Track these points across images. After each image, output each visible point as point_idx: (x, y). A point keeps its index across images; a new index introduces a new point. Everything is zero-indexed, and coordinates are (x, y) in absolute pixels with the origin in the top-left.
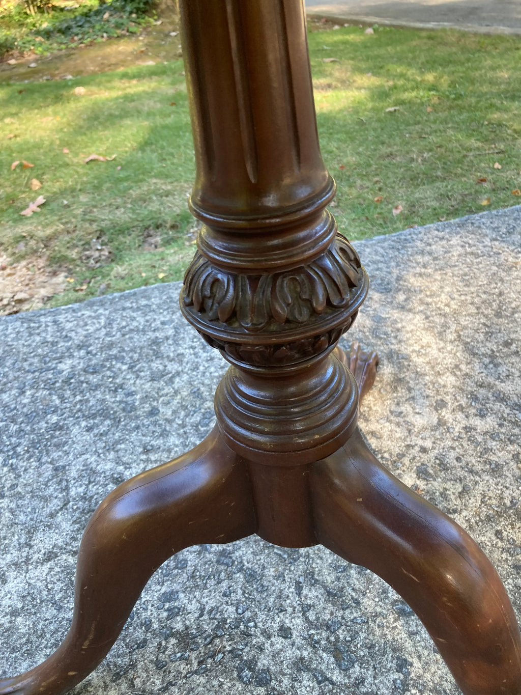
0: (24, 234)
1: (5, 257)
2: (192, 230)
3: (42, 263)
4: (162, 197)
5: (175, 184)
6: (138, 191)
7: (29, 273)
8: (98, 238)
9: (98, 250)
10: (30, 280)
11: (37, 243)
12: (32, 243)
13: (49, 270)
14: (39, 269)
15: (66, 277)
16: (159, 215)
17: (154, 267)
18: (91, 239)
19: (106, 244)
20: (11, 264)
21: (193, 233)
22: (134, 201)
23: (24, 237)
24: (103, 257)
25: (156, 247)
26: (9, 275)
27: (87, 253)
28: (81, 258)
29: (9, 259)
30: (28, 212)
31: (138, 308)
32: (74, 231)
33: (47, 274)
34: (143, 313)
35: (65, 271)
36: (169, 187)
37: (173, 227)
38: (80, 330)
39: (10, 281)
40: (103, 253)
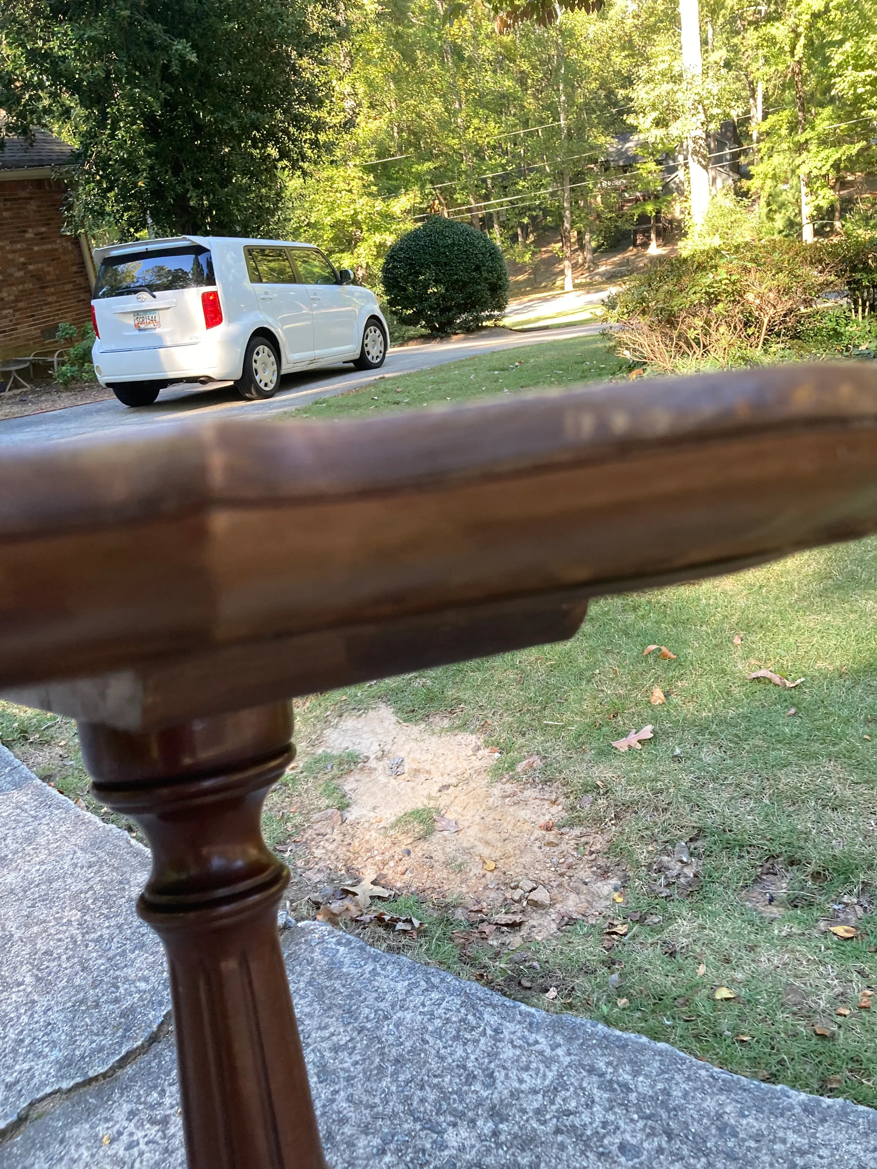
0: (599, 783)
1: (560, 807)
2: (846, 899)
3: (599, 843)
4: (824, 806)
5: (862, 789)
6: (793, 780)
7: (575, 853)
8: (691, 840)
9: (682, 861)
10: (569, 867)
11: (608, 807)
12: (602, 802)
13: (601, 862)
14: (591, 853)
15: (616, 889)
16: (802, 843)
17: (728, 961)
18: (681, 838)
19: (699, 857)
20: (560, 827)
21: (847, 905)
22: (778, 796)
23: (598, 787)
24: (682, 880)
25: (771, 900)
26: (550, 844)
27: (665, 858)
28: (649, 866)
29: (564, 814)
30: (622, 745)
31: (611, 1081)
32: (665, 810)
33: (595, 869)
34: (610, 1100)
35: (620, 879)
36: (848, 793)
37: (816, 876)
38: (513, 1074)
39: (546, 855)
40: (686, 870)
